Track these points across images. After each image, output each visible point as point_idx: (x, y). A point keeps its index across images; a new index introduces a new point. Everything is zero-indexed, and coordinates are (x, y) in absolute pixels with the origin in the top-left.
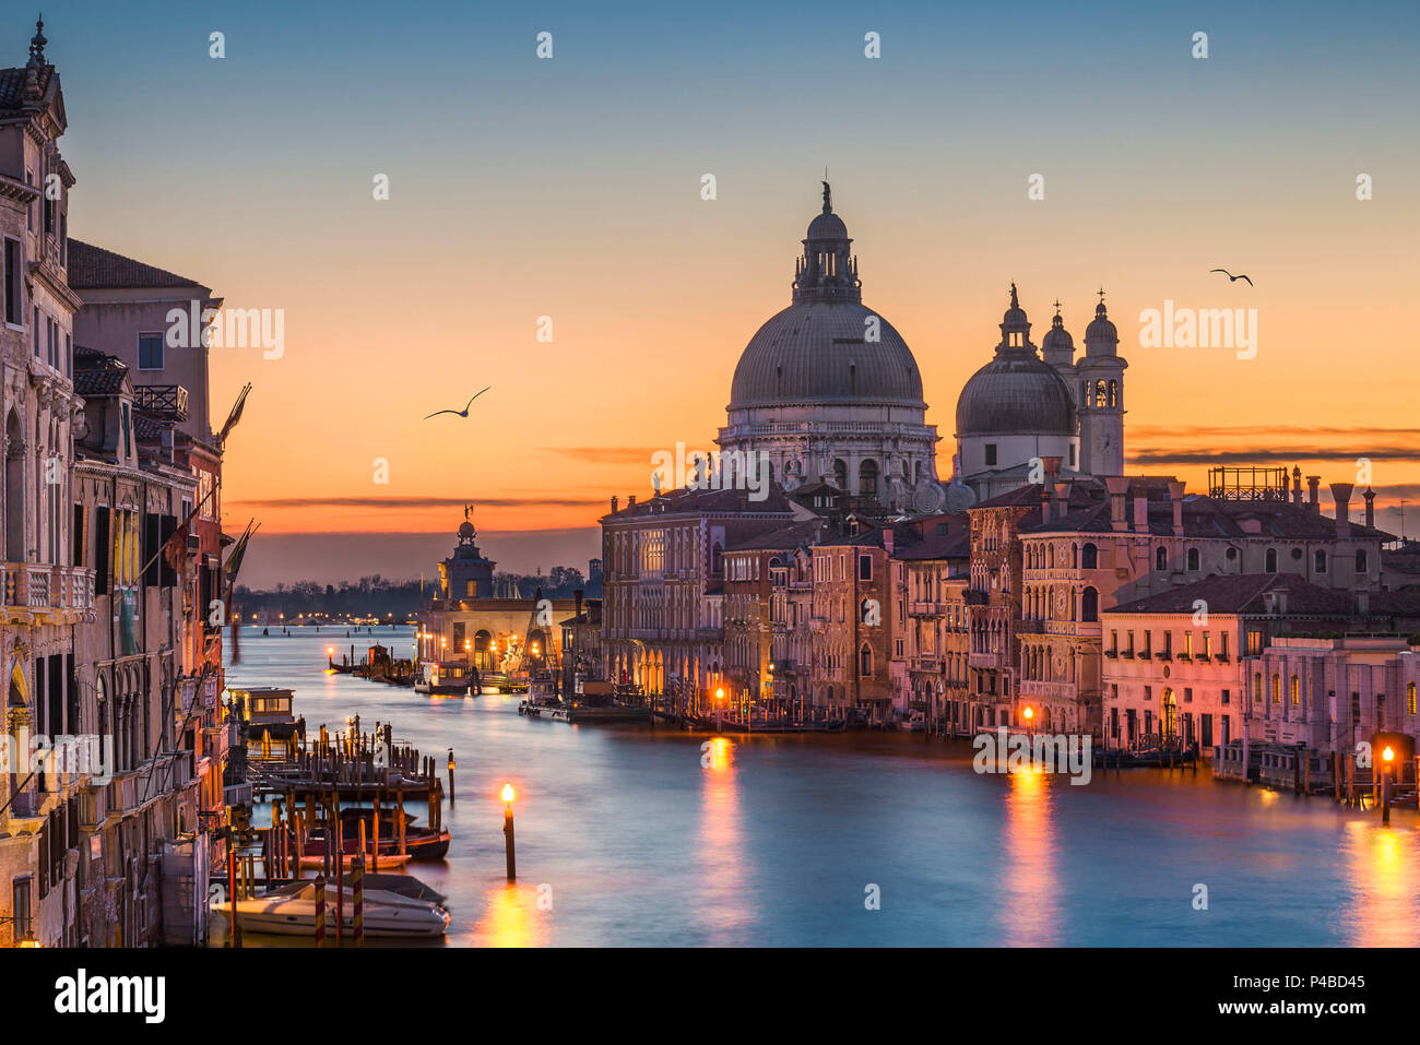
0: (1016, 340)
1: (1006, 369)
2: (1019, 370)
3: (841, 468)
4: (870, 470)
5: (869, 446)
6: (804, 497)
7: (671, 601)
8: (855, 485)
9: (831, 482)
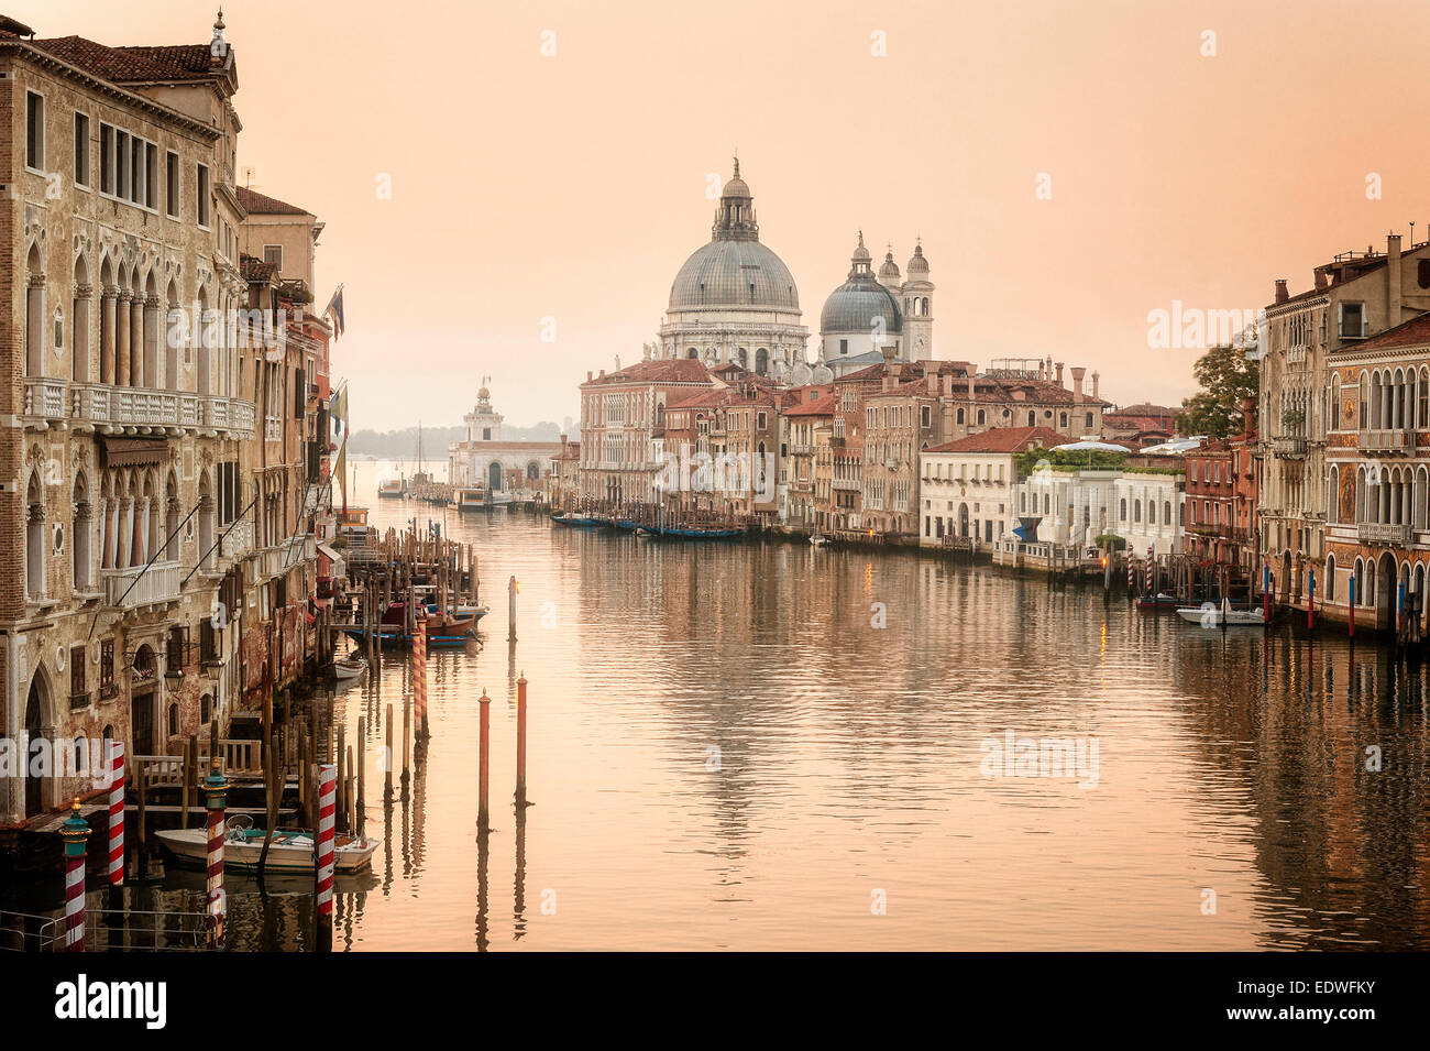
0: (861, 269)
1: (855, 289)
2: (863, 290)
3: (743, 354)
4: (763, 356)
5: (763, 339)
6: (720, 373)
7: (628, 444)
8: (752, 366)
9: (736, 363)
